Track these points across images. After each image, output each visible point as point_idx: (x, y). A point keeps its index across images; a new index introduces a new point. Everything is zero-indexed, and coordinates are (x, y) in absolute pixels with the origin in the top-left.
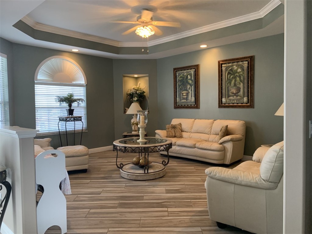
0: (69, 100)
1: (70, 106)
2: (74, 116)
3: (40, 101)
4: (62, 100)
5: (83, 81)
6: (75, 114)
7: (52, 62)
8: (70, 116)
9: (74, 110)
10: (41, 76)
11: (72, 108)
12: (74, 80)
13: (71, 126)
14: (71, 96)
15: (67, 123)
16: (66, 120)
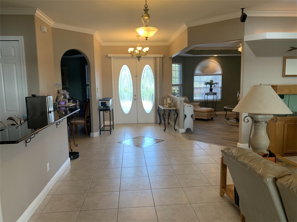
0: (211, 83)
1: (211, 87)
2: (213, 92)
3: (196, 85)
4: (207, 84)
5: (220, 72)
6: (213, 91)
7: (203, 63)
8: (211, 92)
9: (212, 89)
10: (197, 71)
11: (212, 88)
12: (215, 72)
13: (211, 98)
14: (212, 81)
15: (208, 96)
16: (207, 94)
